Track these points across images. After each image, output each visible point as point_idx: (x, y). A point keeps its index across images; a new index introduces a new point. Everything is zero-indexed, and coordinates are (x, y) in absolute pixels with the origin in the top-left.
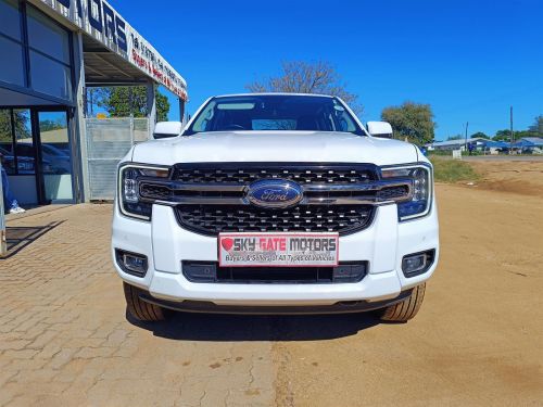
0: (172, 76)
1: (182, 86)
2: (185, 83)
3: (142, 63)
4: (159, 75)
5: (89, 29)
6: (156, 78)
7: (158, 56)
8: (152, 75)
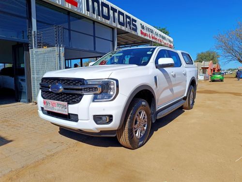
0: (164, 38)
1: (170, 41)
2: (172, 40)
3: (145, 35)
4: (156, 39)
5: (119, 26)
6: (154, 40)
7: (155, 30)
8: (151, 39)
